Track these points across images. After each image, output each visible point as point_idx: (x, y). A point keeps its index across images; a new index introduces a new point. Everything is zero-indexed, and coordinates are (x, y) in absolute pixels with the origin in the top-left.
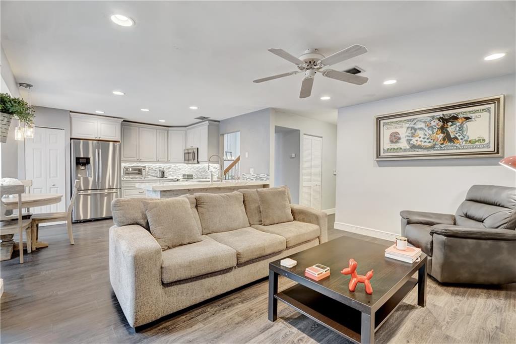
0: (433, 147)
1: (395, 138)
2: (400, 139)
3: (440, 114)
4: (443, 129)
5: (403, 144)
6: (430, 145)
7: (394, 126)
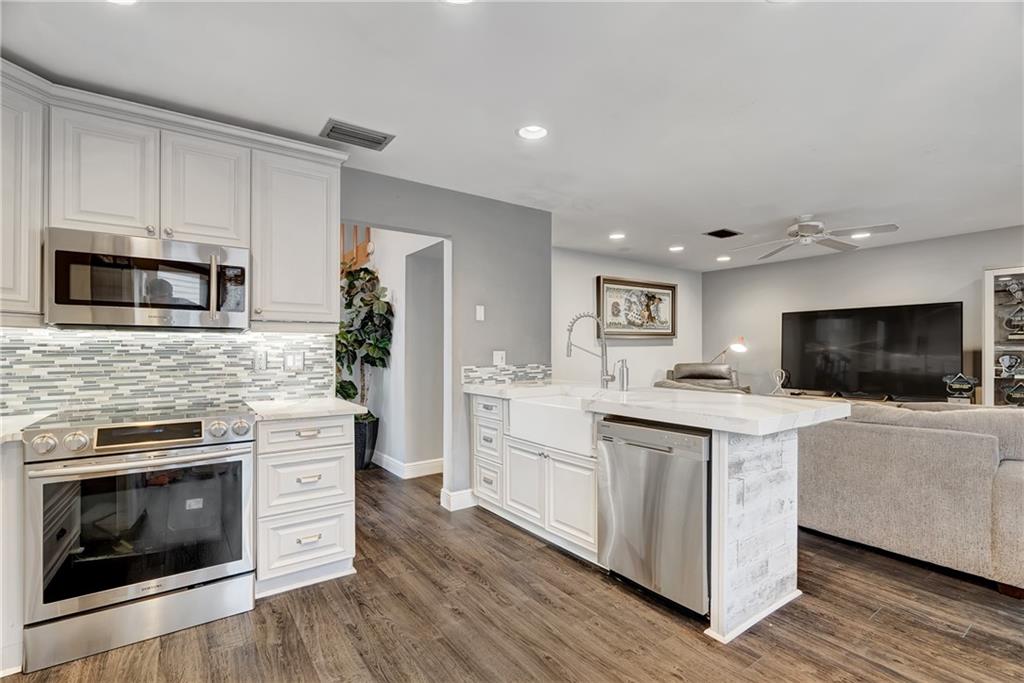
0: (642, 325)
1: (616, 311)
2: (619, 311)
3: (646, 290)
4: (648, 306)
5: (622, 319)
6: (640, 322)
7: (615, 294)
